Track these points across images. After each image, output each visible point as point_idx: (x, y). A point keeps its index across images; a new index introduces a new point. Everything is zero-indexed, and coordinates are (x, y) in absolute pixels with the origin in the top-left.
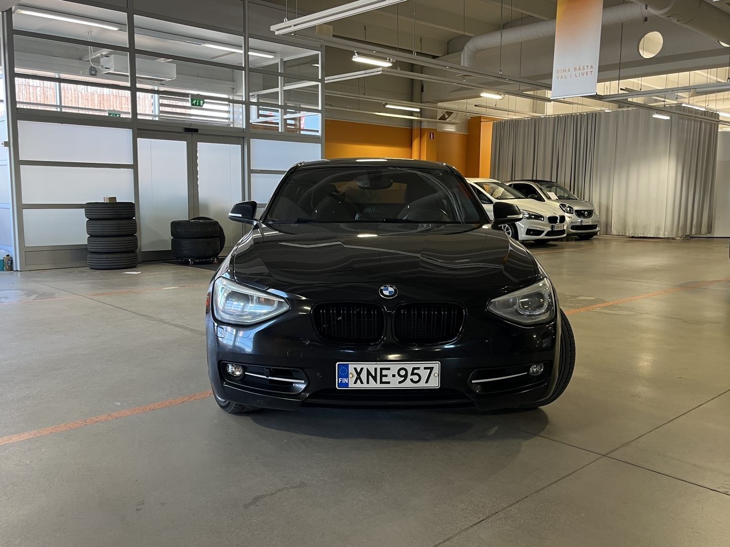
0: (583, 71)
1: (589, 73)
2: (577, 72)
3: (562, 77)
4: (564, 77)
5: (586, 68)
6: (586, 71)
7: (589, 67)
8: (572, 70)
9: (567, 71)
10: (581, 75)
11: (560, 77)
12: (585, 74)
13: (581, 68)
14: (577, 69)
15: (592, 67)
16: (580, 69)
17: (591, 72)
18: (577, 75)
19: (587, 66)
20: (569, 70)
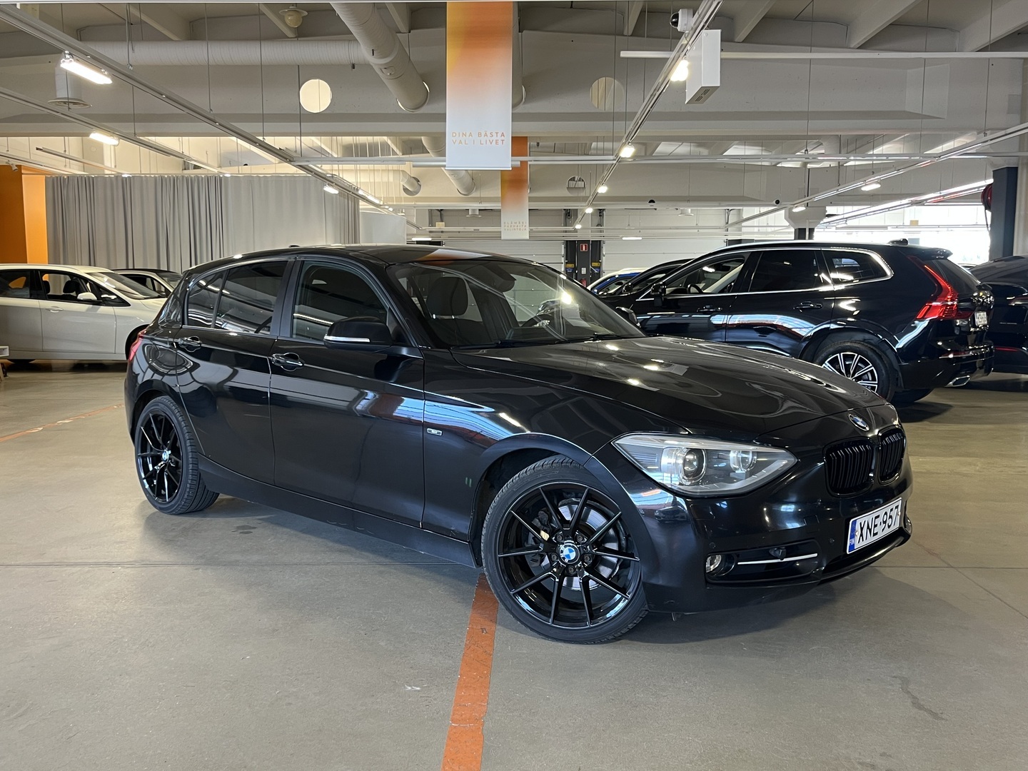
0: (491, 139)
1: (500, 142)
3: (461, 142)
5: (494, 134)
6: (494, 138)
7: (499, 135)
8: (475, 136)
9: (468, 134)
10: (488, 142)
11: (457, 142)
12: (494, 142)
13: (489, 135)
14: (483, 134)
15: (503, 135)
16: (486, 135)
17: (503, 140)
18: (483, 142)
19: (497, 133)
20: (471, 135)
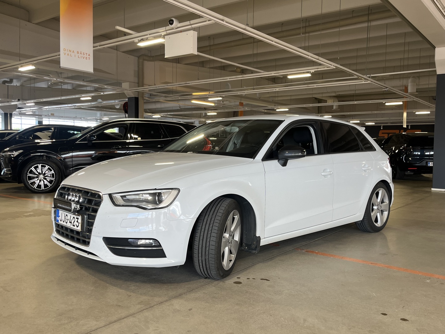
0: (84, 56)
1: (88, 59)
2: (80, 55)
4: (70, 55)
7: (88, 55)
8: (76, 52)
9: (72, 51)
10: (82, 57)
11: (67, 54)
12: (85, 58)
13: (82, 54)
14: (80, 53)
19: (86, 53)
